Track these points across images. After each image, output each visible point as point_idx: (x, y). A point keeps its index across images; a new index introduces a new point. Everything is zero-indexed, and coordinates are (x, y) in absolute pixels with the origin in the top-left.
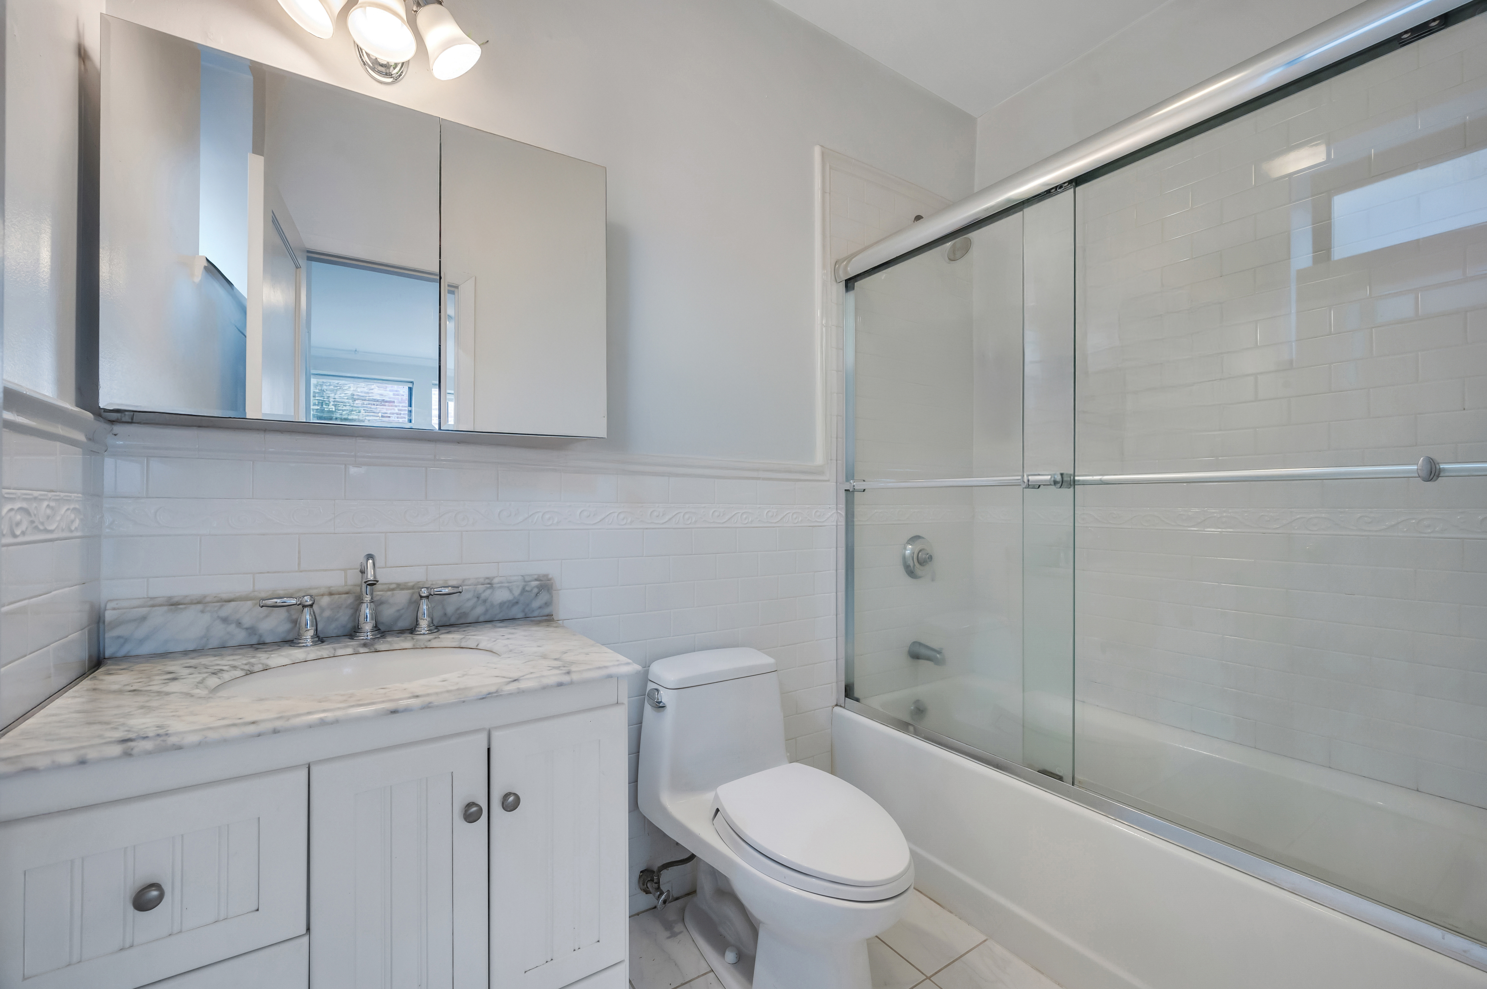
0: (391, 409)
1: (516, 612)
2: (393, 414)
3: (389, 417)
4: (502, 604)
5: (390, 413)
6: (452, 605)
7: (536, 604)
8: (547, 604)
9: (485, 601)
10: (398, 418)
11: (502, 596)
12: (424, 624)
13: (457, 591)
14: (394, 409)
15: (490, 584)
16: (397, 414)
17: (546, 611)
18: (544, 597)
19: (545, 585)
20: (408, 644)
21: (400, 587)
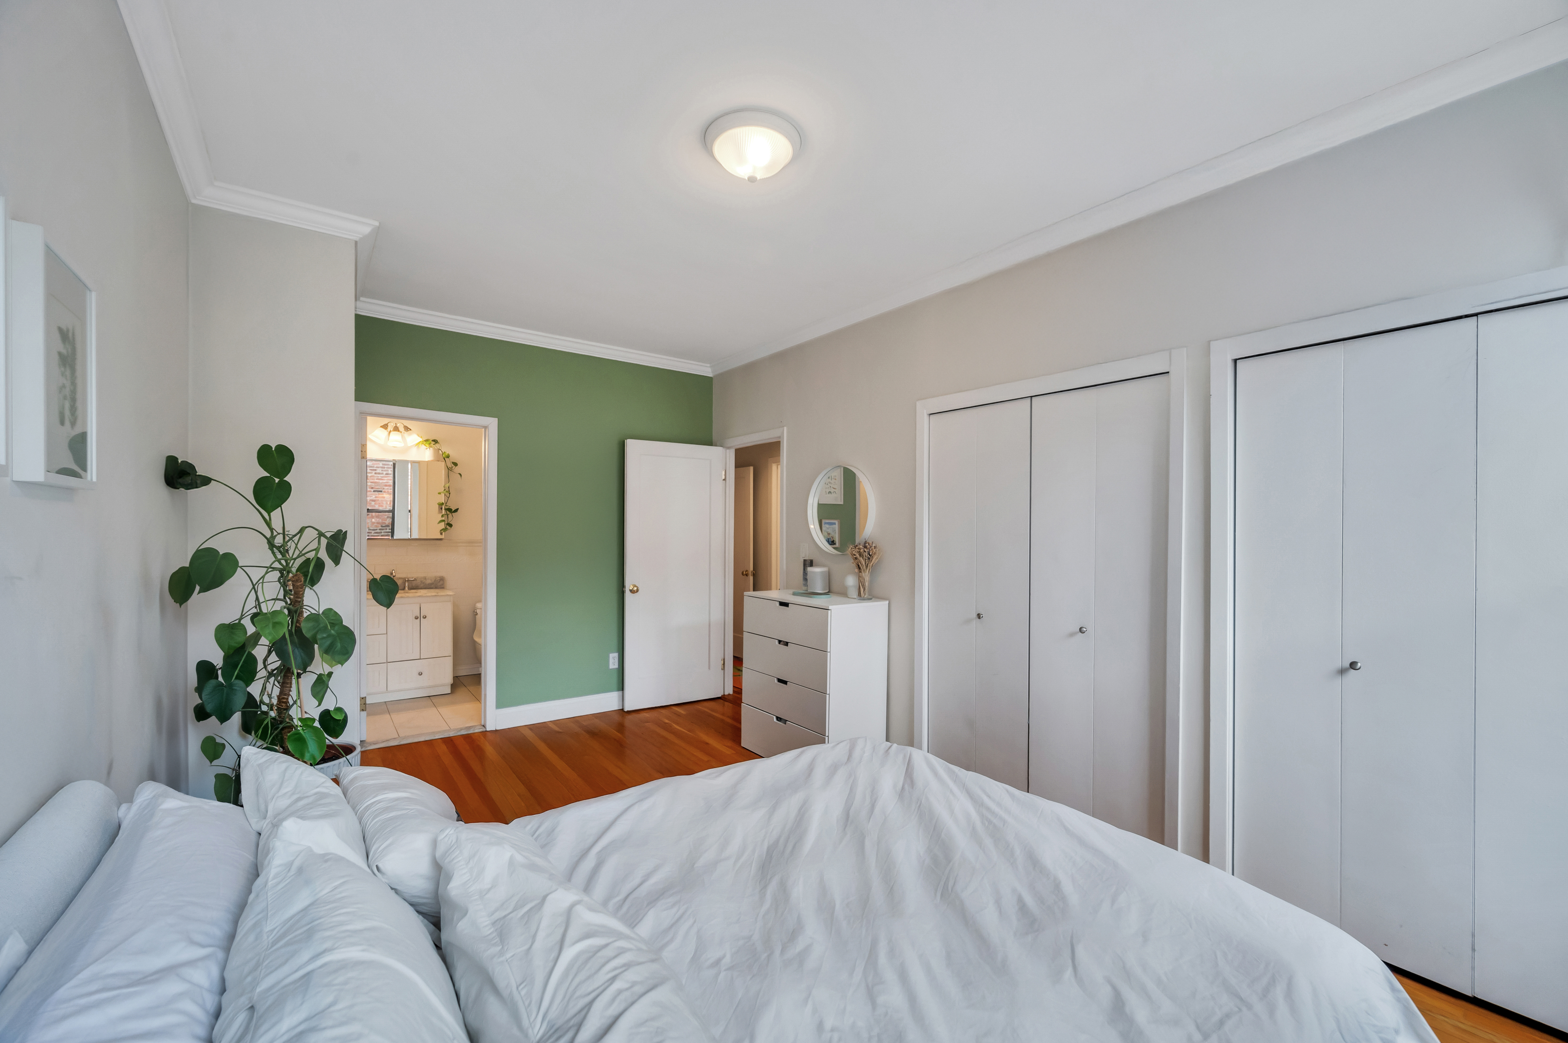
0: (377, 464)
1: (432, 586)
2: (378, 467)
3: (376, 470)
4: (428, 584)
5: (377, 467)
6: (414, 583)
7: (439, 584)
8: (442, 585)
9: (424, 583)
10: (382, 471)
11: (428, 582)
12: (407, 588)
13: (415, 580)
14: (379, 464)
15: (425, 578)
16: (382, 468)
17: (442, 586)
18: (441, 582)
19: (442, 579)
20: (403, 592)
21: (400, 578)
